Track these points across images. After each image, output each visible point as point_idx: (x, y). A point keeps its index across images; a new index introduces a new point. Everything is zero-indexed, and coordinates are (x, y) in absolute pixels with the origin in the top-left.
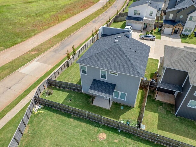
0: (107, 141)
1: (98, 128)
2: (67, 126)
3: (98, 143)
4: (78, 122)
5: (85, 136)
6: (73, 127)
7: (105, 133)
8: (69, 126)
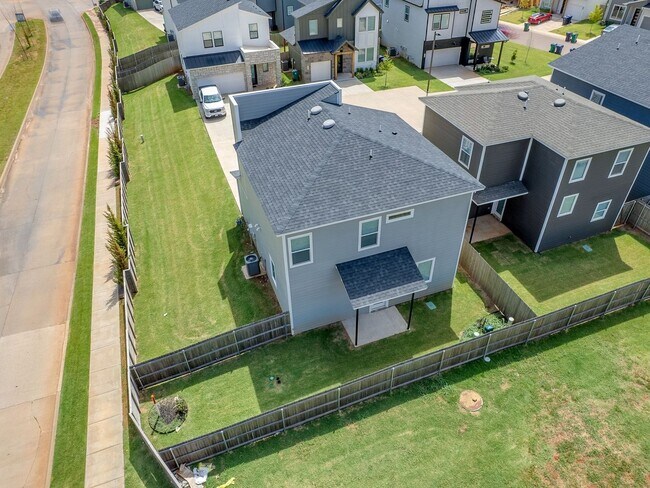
0: (489, 403)
1: (440, 392)
2: (359, 453)
3: (478, 423)
4: (376, 416)
5: (435, 433)
6: (379, 442)
7: (465, 389)
8: (367, 448)
